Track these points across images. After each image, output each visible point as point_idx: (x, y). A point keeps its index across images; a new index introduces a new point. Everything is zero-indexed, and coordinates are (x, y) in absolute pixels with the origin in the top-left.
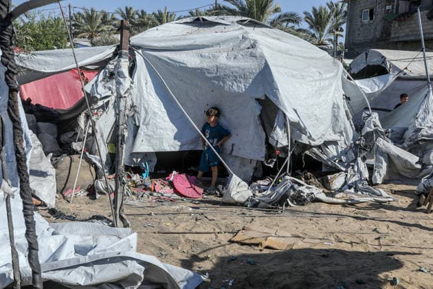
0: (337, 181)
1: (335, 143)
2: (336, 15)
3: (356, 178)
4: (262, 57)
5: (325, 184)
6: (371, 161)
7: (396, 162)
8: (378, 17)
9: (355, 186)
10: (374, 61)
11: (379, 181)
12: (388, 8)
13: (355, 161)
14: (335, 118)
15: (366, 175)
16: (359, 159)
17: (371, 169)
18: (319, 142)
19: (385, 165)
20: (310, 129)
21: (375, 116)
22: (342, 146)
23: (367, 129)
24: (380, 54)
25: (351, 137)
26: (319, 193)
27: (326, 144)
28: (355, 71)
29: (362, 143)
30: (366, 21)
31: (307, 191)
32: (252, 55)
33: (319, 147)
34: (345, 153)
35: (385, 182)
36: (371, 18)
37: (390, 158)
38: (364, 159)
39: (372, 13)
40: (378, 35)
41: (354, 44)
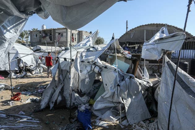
0: (34, 73)
1: (32, 65)
2: (27, 34)
3: (37, 72)
4: (16, 50)
5: (31, 73)
6: (40, 69)
7: (44, 68)
8: (38, 37)
9: (37, 73)
10: (38, 48)
11: (42, 72)
12: (40, 35)
13: (37, 69)
14: (32, 61)
15: (39, 71)
16: (37, 68)
17: (40, 70)
18: (29, 65)
19: (42, 69)
20: (27, 63)
21: (40, 60)
22: (34, 66)
23: (38, 63)
24: (39, 47)
25: (35, 64)
26: (30, 75)
27: (31, 66)
28: (34, 50)
29: (38, 65)
30: (35, 37)
31: (28, 74)
32: (14, 49)
33: (29, 66)
34: (35, 67)
35: (43, 72)
36: (36, 36)
37: (43, 68)
38: (38, 68)
39: (36, 35)
40: (38, 41)
41: (32, 42)
